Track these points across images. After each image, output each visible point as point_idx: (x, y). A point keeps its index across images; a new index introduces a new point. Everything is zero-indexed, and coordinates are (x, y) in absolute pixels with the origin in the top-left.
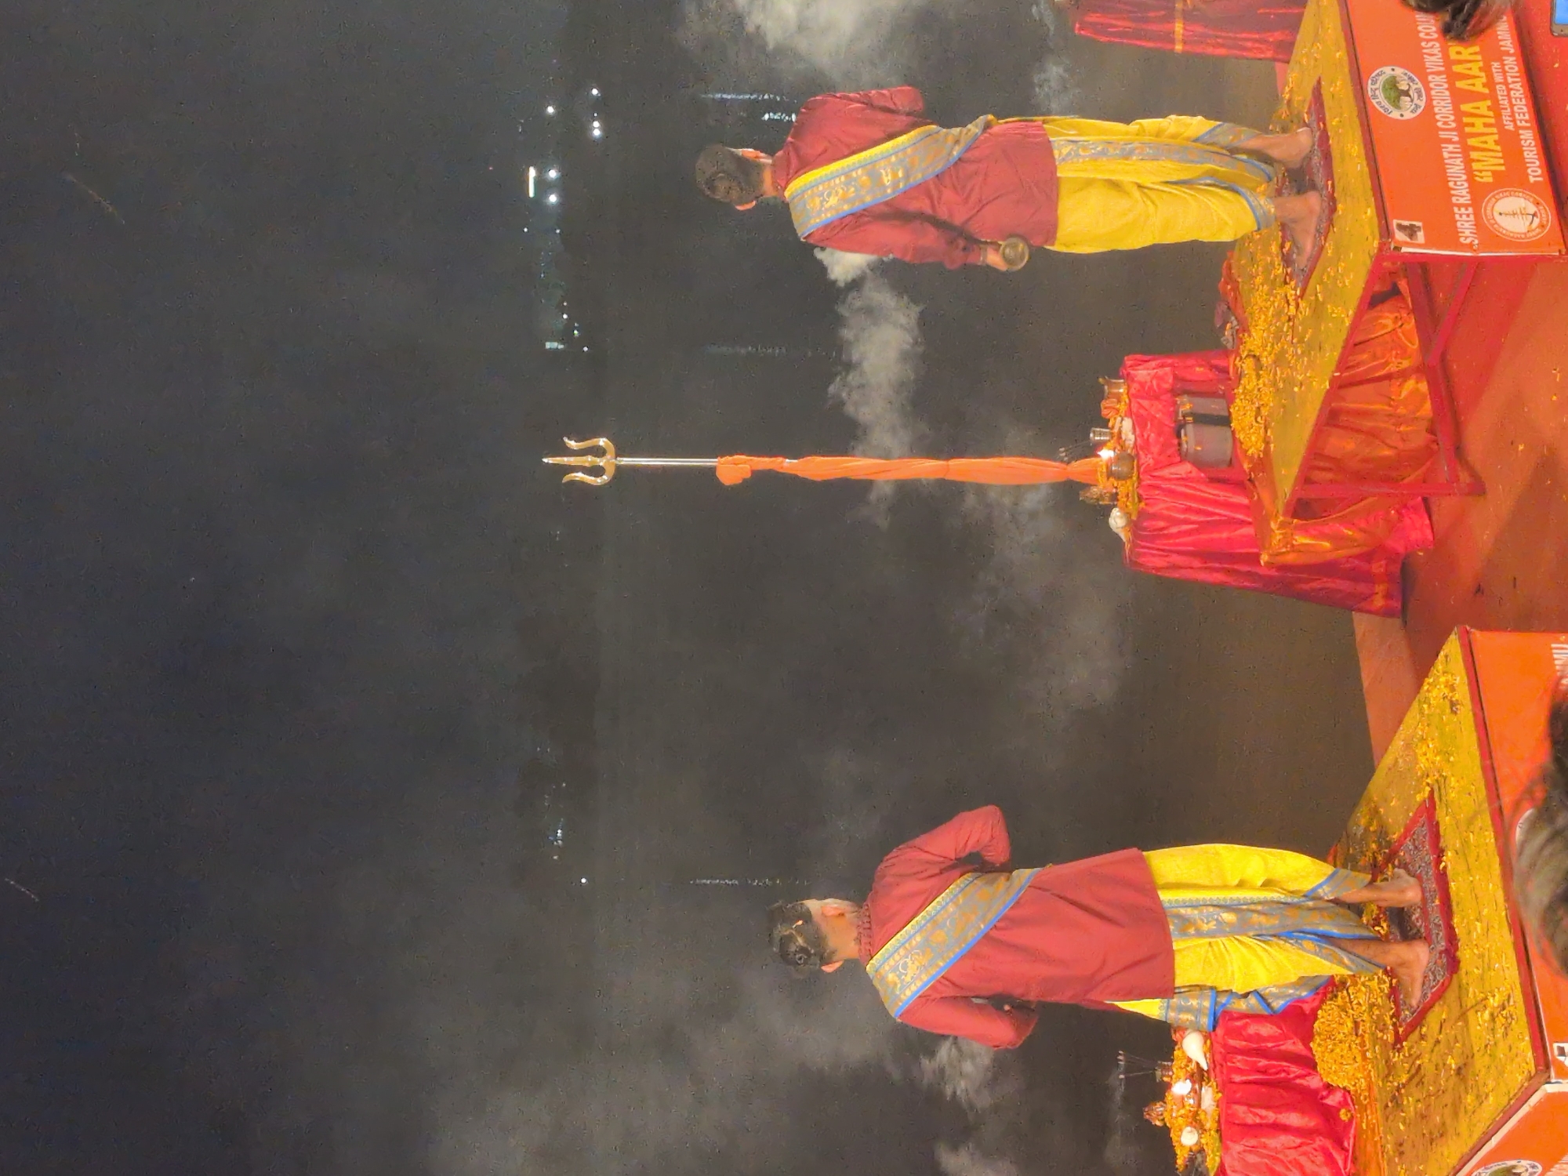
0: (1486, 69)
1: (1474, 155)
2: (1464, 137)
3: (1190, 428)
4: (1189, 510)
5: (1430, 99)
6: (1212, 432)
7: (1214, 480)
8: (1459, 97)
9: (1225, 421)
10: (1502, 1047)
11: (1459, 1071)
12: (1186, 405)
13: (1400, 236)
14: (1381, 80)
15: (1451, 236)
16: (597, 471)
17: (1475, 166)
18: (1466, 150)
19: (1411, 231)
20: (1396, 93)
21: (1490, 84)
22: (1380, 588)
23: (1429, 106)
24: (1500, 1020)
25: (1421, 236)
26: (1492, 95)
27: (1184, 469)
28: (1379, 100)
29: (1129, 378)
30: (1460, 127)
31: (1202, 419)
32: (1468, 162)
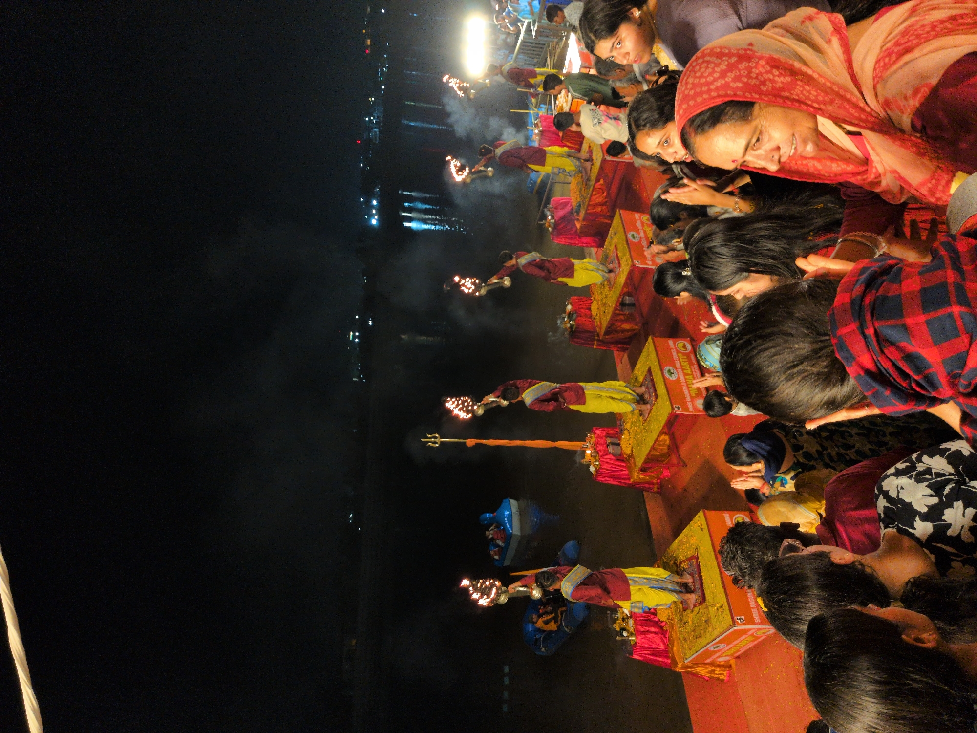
0: (690, 368)
1: (690, 389)
2: (687, 384)
3: (611, 446)
4: (611, 467)
5: (678, 375)
6: (617, 448)
7: (617, 460)
8: (685, 375)
9: (619, 444)
10: (721, 618)
11: (706, 621)
12: (609, 440)
13: (676, 409)
14: (667, 370)
15: (687, 409)
16: (436, 443)
17: (691, 392)
18: (688, 388)
19: (678, 408)
20: (671, 373)
21: (692, 371)
22: (655, 486)
23: (678, 377)
24: (720, 610)
25: (680, 409)
26: (692, 374)
27: (610, 456)
28: (667, 375)
29: (595, 433)
30: (686, 382)
31: (613, 444)
32: (689, 391)
